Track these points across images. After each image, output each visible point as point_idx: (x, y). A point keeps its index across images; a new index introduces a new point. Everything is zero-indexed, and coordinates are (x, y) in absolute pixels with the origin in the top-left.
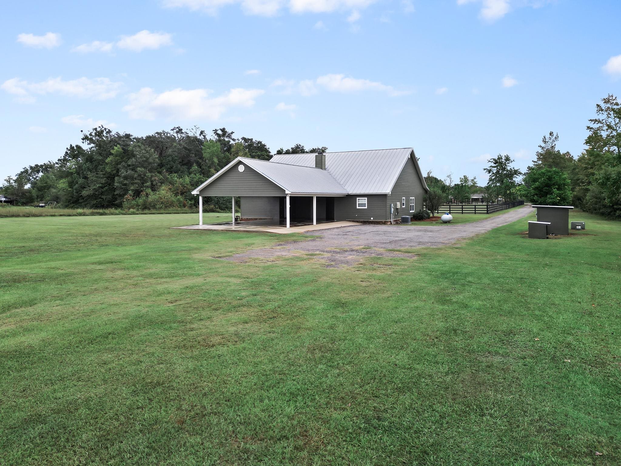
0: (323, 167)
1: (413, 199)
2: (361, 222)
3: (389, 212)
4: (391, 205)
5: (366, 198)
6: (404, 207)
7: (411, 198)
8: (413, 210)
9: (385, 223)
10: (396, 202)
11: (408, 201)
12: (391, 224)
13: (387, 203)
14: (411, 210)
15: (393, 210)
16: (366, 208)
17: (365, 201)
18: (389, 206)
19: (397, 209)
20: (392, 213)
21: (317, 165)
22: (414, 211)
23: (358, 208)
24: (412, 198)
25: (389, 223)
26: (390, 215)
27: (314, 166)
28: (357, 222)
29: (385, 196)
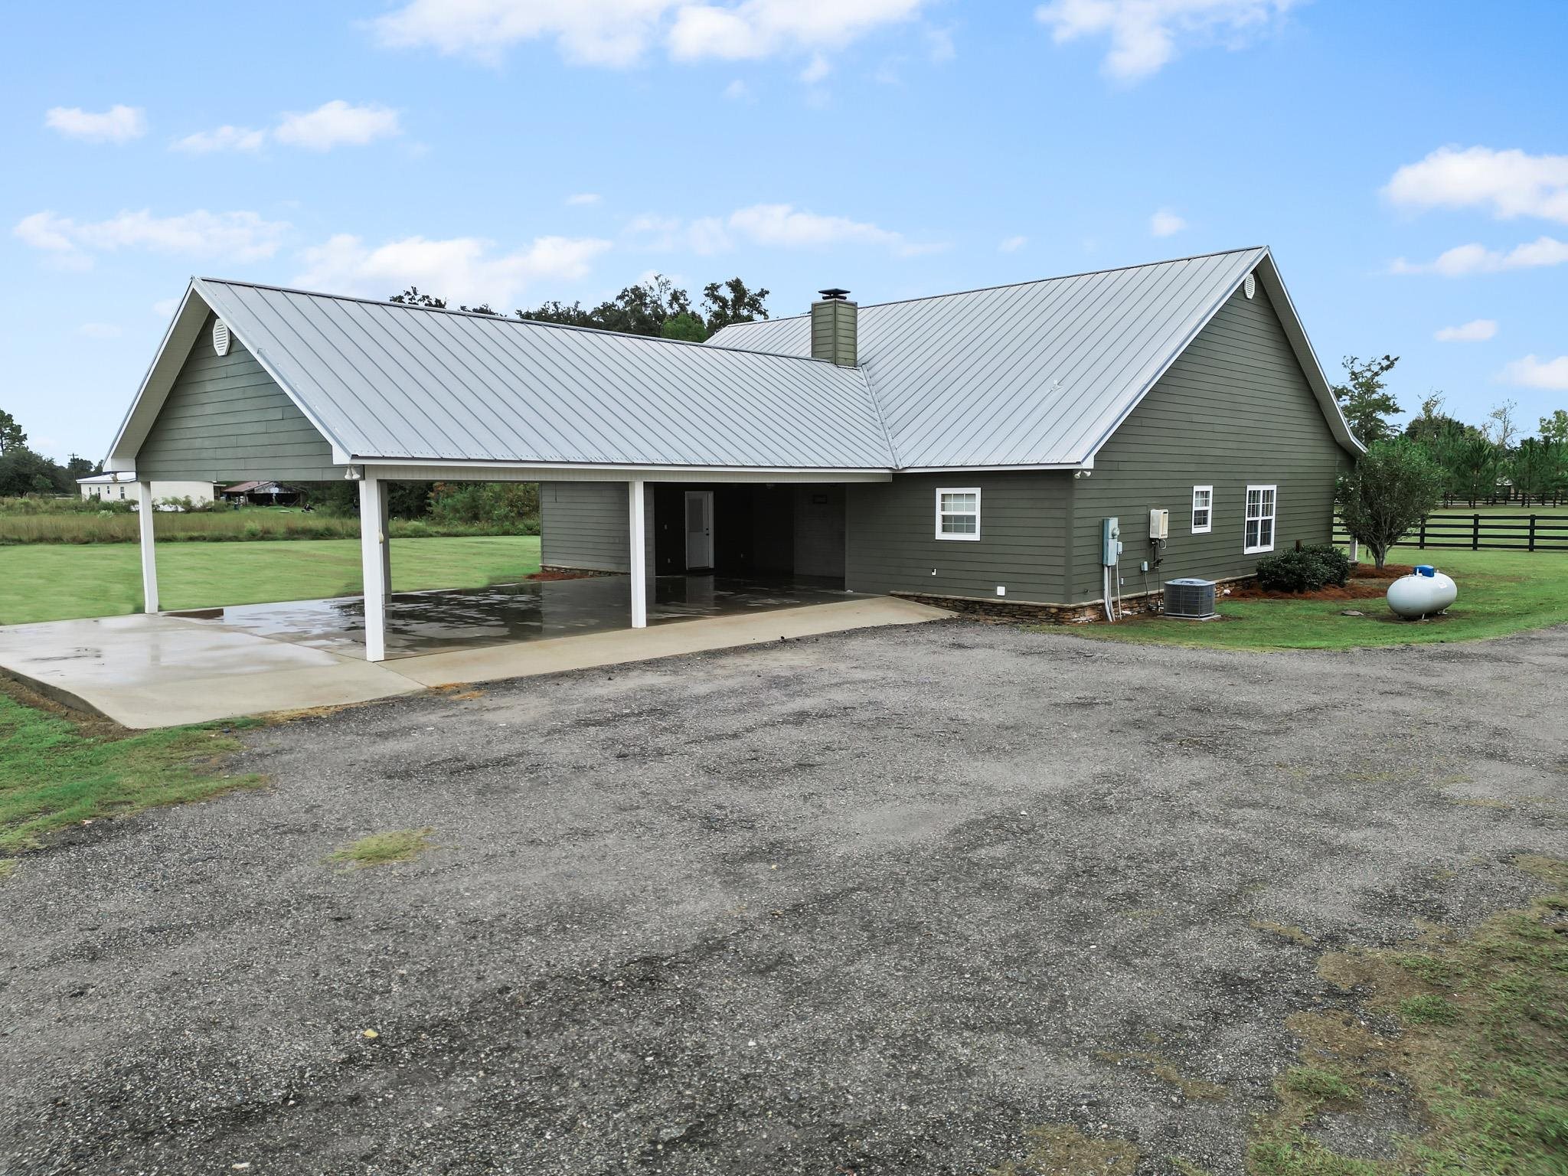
0: (841, 354)
1: (1268, 494)
2: (952, 605)
3: (1095, 559)
4: (1102, 526)
5: (977, 491)
6: (1207, 529)
7: (1250, 488)
8: (1266, 541)
9: (1058, 617)
10: (1149, 507)
11: (1229, 503)
12: (1103, 617)
13: (1077, 514)
14: (1252, 542)
15: (1114, 549)
16: (976, 537)
17: (968, 503)
18: (1095, 531)
19: (1153, 544)
20: (1112, 559)
21: (819, 349)
22: (1270, 548)
23: (940, 535)
24: (1262, 488)
25: (1090, 615)
26: (1098, 576)
27: (807, 352)
28: (937, 602)
29: (1062, 478)
